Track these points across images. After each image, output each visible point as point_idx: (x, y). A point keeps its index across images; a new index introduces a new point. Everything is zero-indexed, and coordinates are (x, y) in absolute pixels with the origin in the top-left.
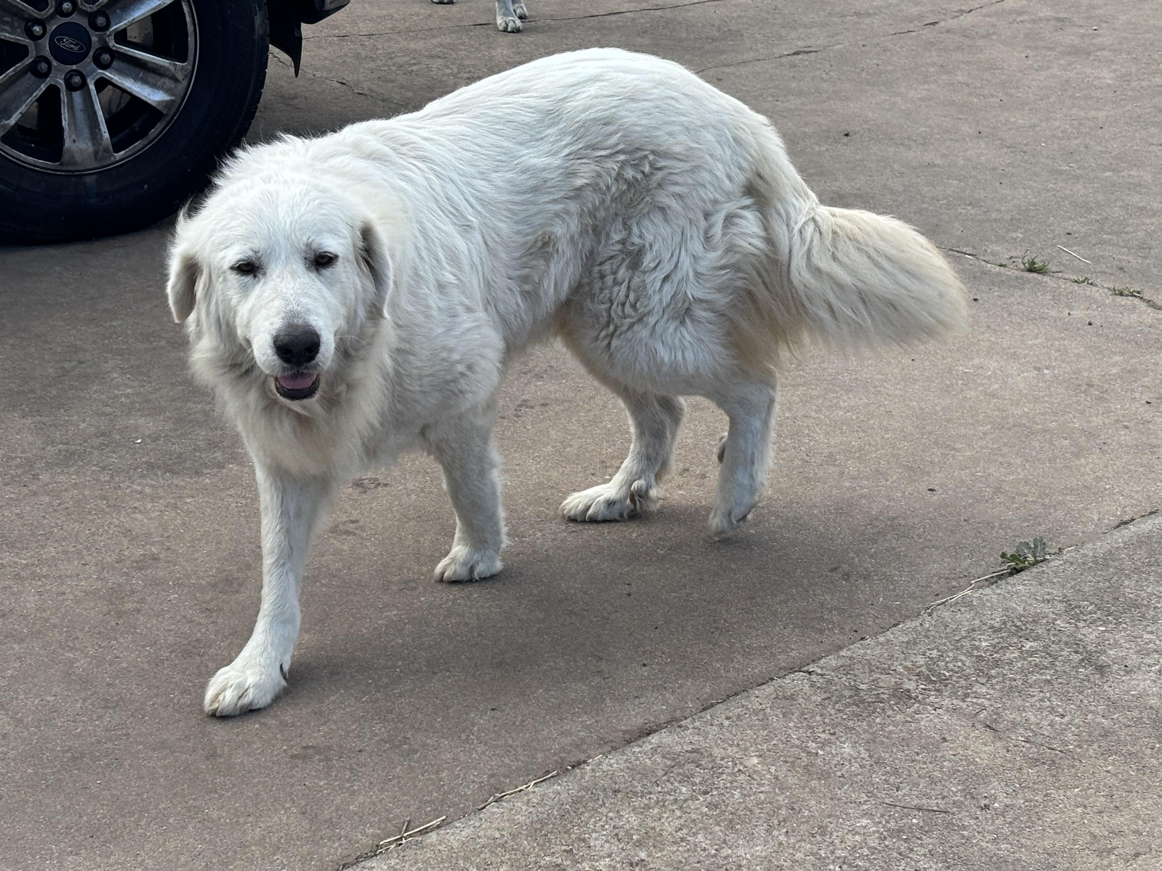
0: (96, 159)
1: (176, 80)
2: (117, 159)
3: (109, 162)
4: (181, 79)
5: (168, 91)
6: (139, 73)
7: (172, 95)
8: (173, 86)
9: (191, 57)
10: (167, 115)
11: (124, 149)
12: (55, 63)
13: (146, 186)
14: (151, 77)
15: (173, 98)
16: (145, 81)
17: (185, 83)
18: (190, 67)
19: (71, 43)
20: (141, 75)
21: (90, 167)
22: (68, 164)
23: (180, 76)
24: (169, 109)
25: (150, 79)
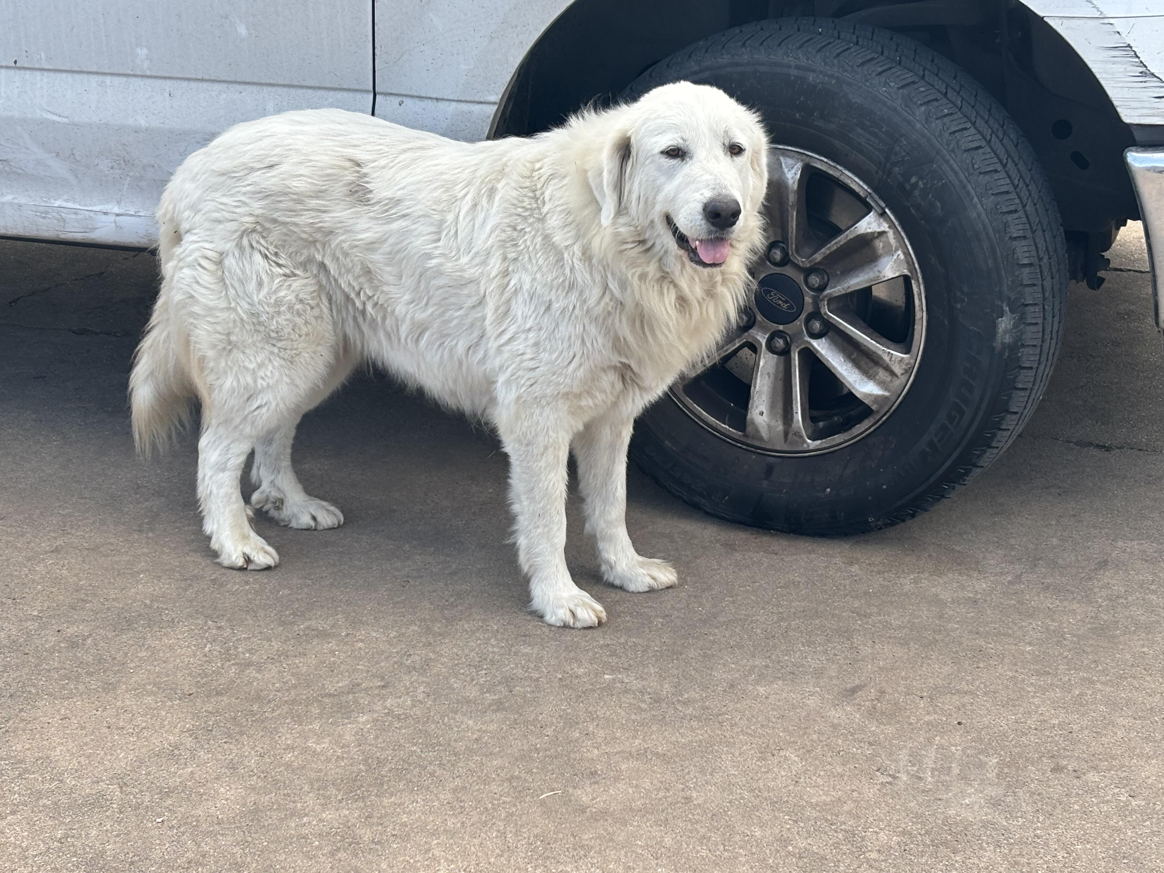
0: (786, 441)
1: (892, 373)
2: (811, 448)
3: (800, 449)
4: (899, 374)
5: (881, 384)
6: (852, 354)
7: (886, 389)
8: (889, 379)
9: (914, 349)
10: (878, 412)
11: (822, 439)
12: (759, 317)
13: (828, 490)
14: (863, 361)
15: (887, 394)
16: (857, 364)
17: (903, 379)
18: (912, 361)
19: (780, 299)
20: (854, 356)
21: (778, 448)
22: (753, 438)
23: (898, 369)
24: (881, 407)
25: (862, 363)
